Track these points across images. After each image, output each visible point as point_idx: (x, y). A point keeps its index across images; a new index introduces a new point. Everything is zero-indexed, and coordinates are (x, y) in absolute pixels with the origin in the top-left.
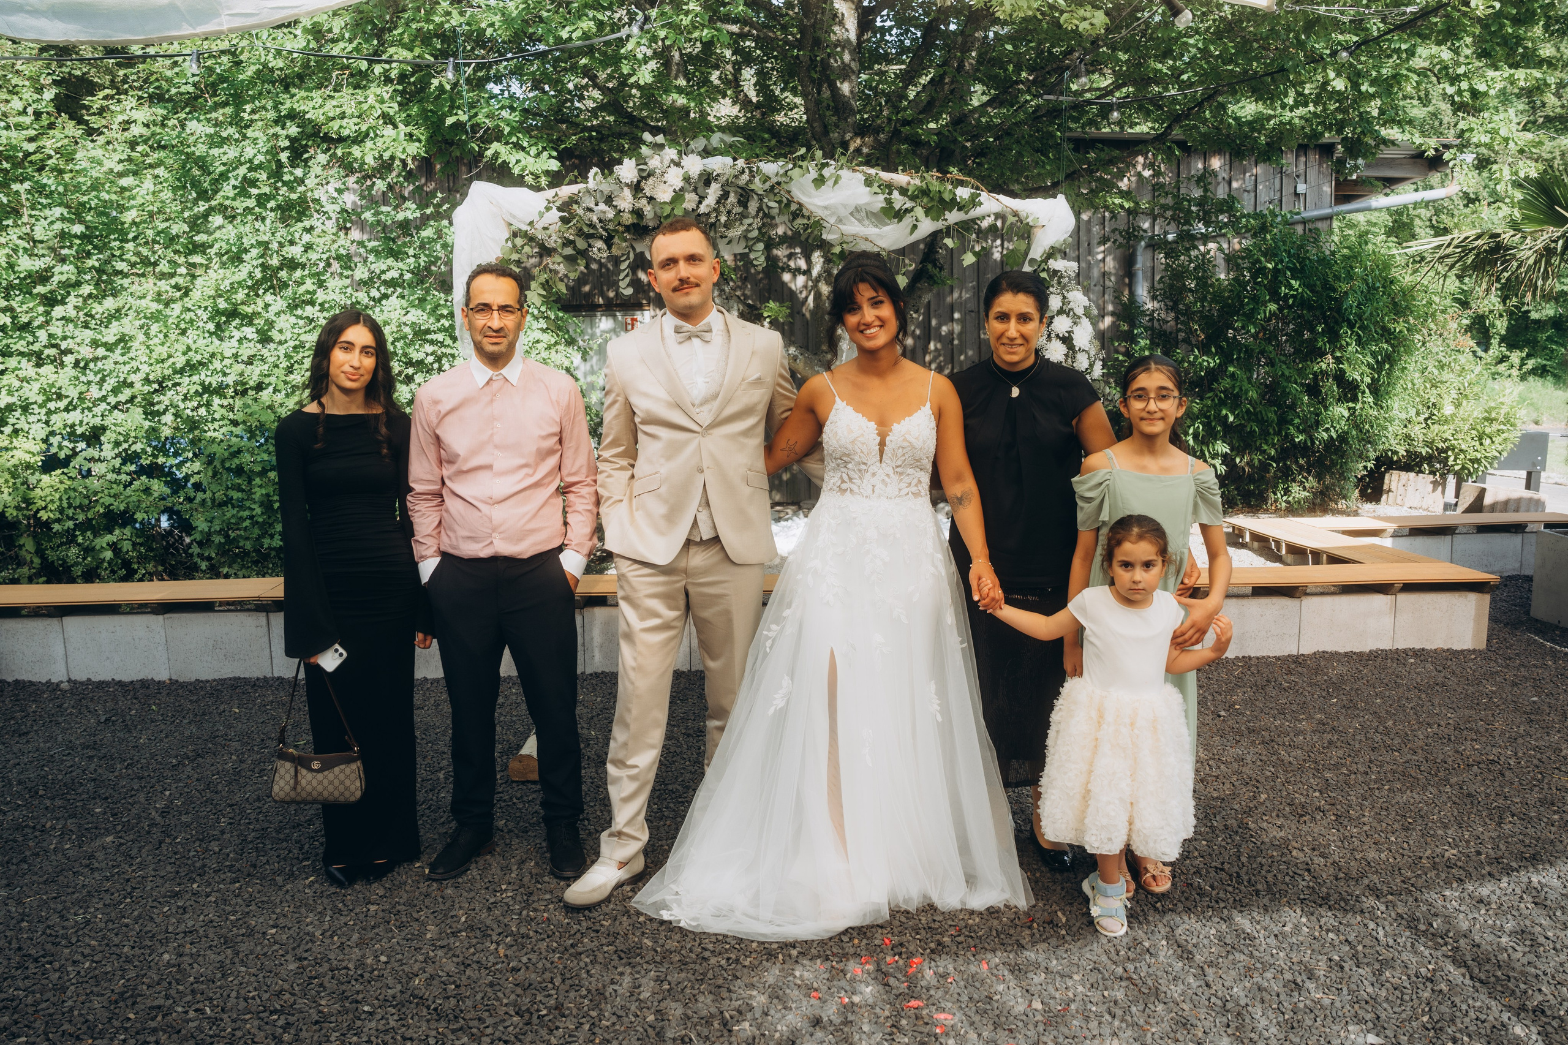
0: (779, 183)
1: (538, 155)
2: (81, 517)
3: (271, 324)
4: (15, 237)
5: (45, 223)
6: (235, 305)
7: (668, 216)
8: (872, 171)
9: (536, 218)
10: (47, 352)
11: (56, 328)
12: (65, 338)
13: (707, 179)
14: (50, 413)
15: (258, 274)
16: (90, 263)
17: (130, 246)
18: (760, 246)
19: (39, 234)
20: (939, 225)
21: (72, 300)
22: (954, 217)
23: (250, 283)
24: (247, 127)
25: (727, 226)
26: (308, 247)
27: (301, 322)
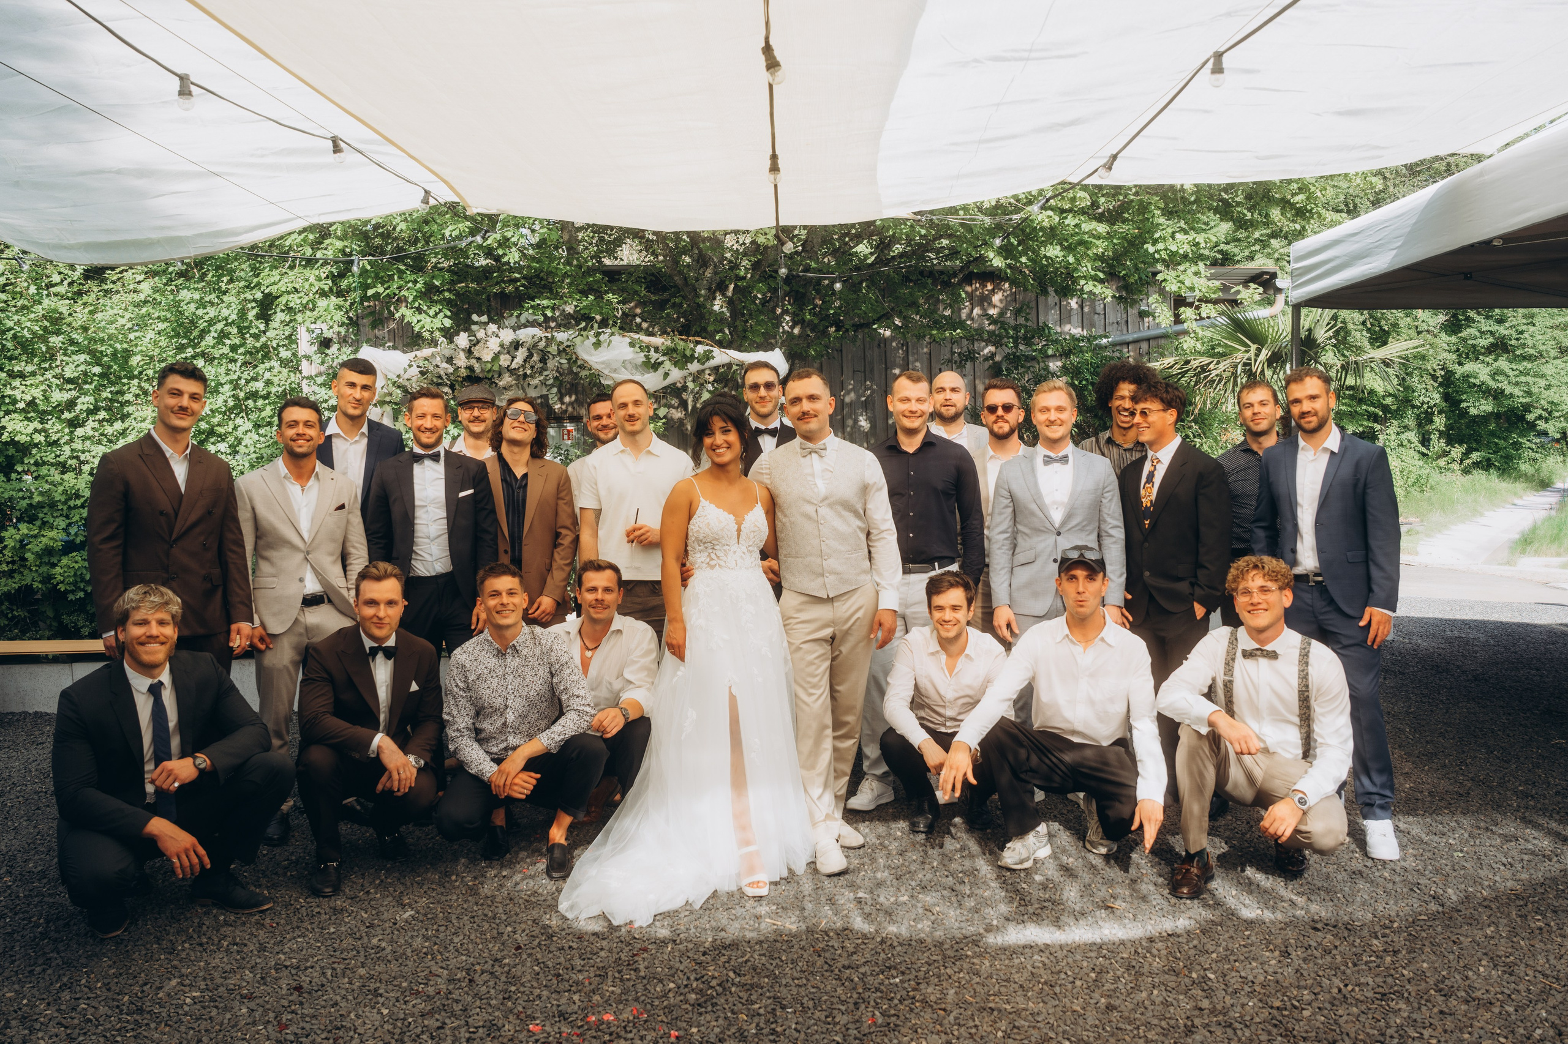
0: (568, 346)
1: (436, 314)
2: (89, 589)
3: (239, 441)
4: (50, 376)
5: (72, 366)
6: (213, 426)
7: (489, 371)
8: (636, 336)
9: (402, 373)
10: (70, 462)
11: (78, 445)
12: (83, 452)
13: (517, 345)
14: (70, 508)
15: (231, 403)
16: (106, 394)
17: (135, 382)
18: (555, 390)
19: (69, 373)
20: (685, 373)
21: (90, 424)
22: (694, 367)
23: (224, 409)
24: (225, 293)
25: (532, 377)
26: (268, 383)
27: (262, 439)
